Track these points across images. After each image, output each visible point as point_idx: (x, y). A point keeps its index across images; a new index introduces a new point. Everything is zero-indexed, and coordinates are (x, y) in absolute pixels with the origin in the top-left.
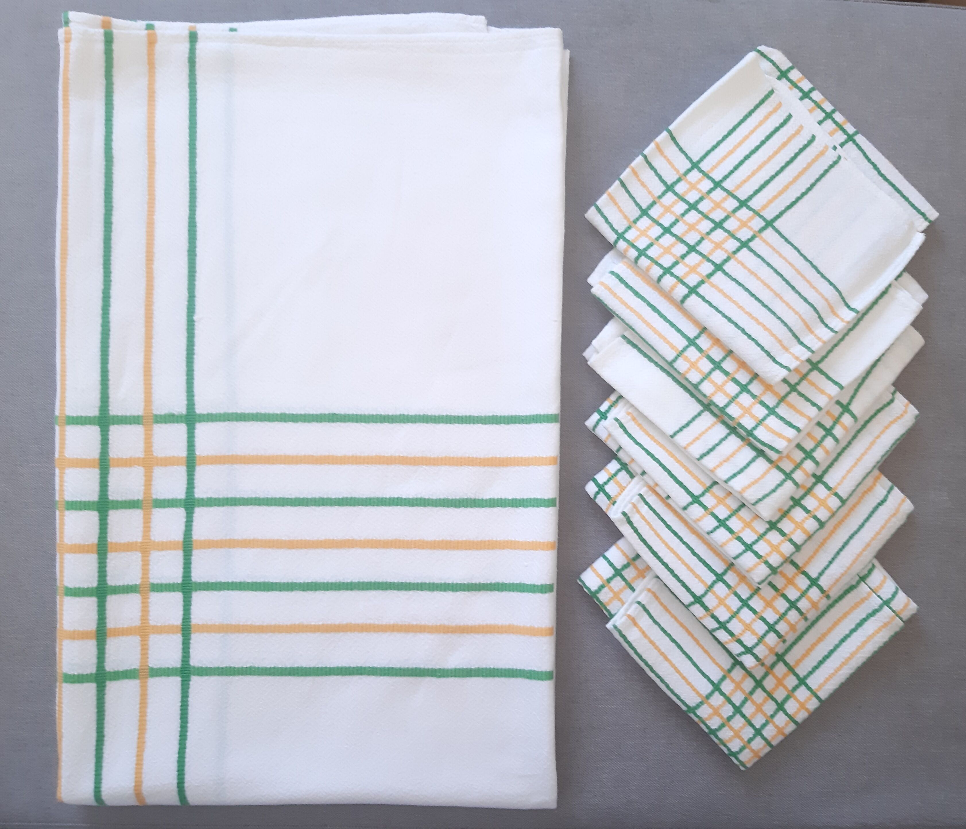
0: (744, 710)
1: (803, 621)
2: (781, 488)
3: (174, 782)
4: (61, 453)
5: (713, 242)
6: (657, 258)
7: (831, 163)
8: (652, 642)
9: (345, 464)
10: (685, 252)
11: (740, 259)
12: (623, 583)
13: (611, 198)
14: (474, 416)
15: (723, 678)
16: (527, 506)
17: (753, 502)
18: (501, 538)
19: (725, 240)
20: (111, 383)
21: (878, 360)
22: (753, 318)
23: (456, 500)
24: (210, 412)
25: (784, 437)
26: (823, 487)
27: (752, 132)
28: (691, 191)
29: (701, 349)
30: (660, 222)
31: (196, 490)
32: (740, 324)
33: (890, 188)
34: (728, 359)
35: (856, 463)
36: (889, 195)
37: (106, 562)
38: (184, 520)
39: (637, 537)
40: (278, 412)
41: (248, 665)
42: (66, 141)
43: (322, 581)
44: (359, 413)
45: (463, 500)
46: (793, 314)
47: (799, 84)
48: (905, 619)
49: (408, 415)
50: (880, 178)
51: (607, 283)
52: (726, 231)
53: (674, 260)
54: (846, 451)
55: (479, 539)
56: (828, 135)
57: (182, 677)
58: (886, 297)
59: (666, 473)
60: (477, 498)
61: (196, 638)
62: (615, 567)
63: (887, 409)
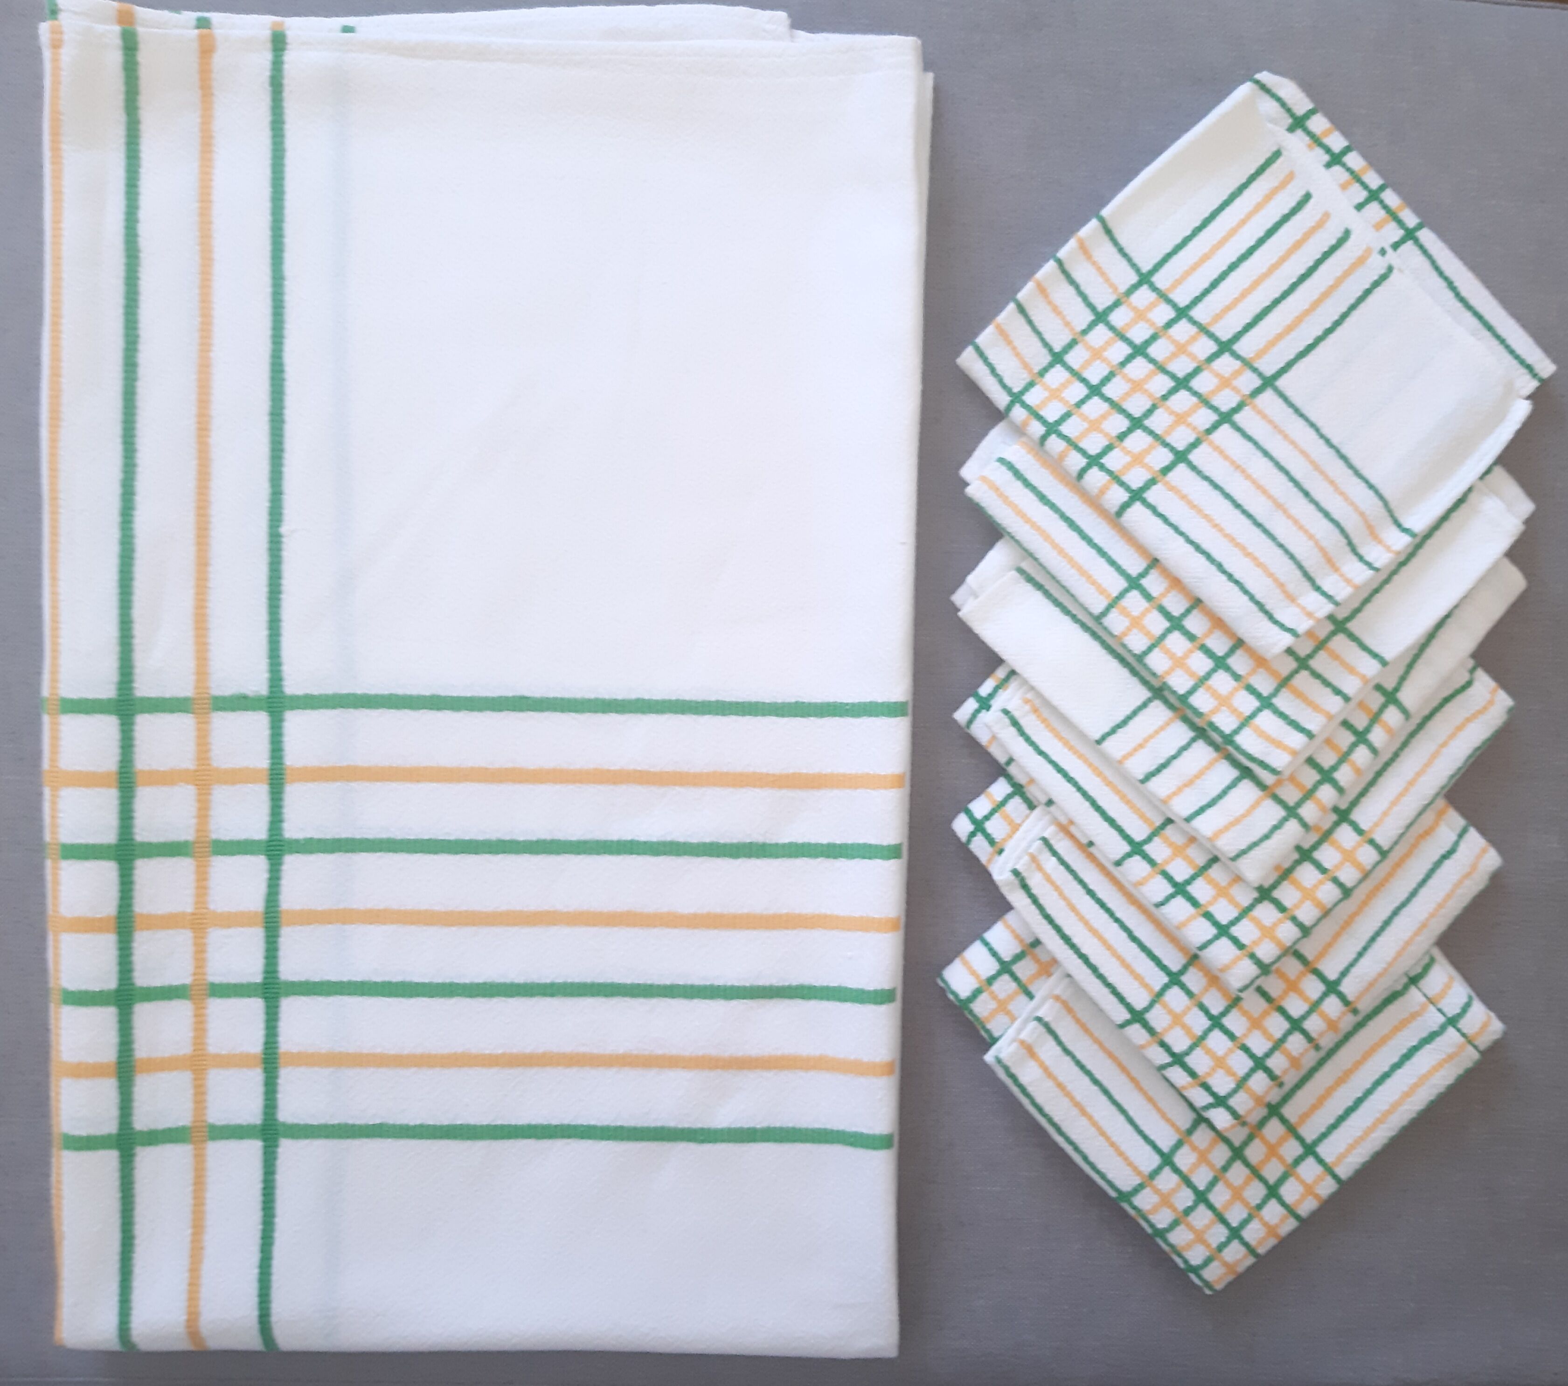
0: (1213, 1197)
1: (1312, 1052)
2: (1278, 831)
3: (253, 1314)
4: (53, 760)
5: (1172, 413)
6: (1077, 437)
7: (1376, 278)
8: (1059, 1086)
10: (1124, 429)
11: (1217, 442)
12: (1014, 985)
13: (1002, 332)
14: (763, 703)
15: (1179, 1144)
16: (853, 857)
17: (1232, 855)
18: (809, 908)
19: (1193, 410)
20: (137, 641)
21: (1448, 616)
22: (1237, 545)
24: (308, 692)
25: (1284, 748)
26: (1350, 828)
27: (1243, 222)
28: (1136, 323)
29: (1149, 594)
30: (1084, 376)
31: (285, 825)
32: (1215, 555)
33: (1476, 323)
34: (1195, 612)
35: (1407, 789)
36: (1472, 335)
37: (131, 948)
38: (266, 876)
39: (1037, 911)
40: (427, 693)
41: (377, 1121)
43: (502, 980)
44: (567, 695)
45: (744, 845)
46: (1305, 539)
47: (1325, 141)
48: (1482, 1047)
50: (1459, 304)
51: (992, 478)
52: (1195, 394)
53: (1106, 443)
54: (1390, 769)
55: (771, 912)
56: (1373, 230)
57: (265, 1140)
58: (1464, 507)
59: (1087, 804)
60: (768, 841)
61: (287, 1076)
62: (1000, 958)
63: (1460, 697)
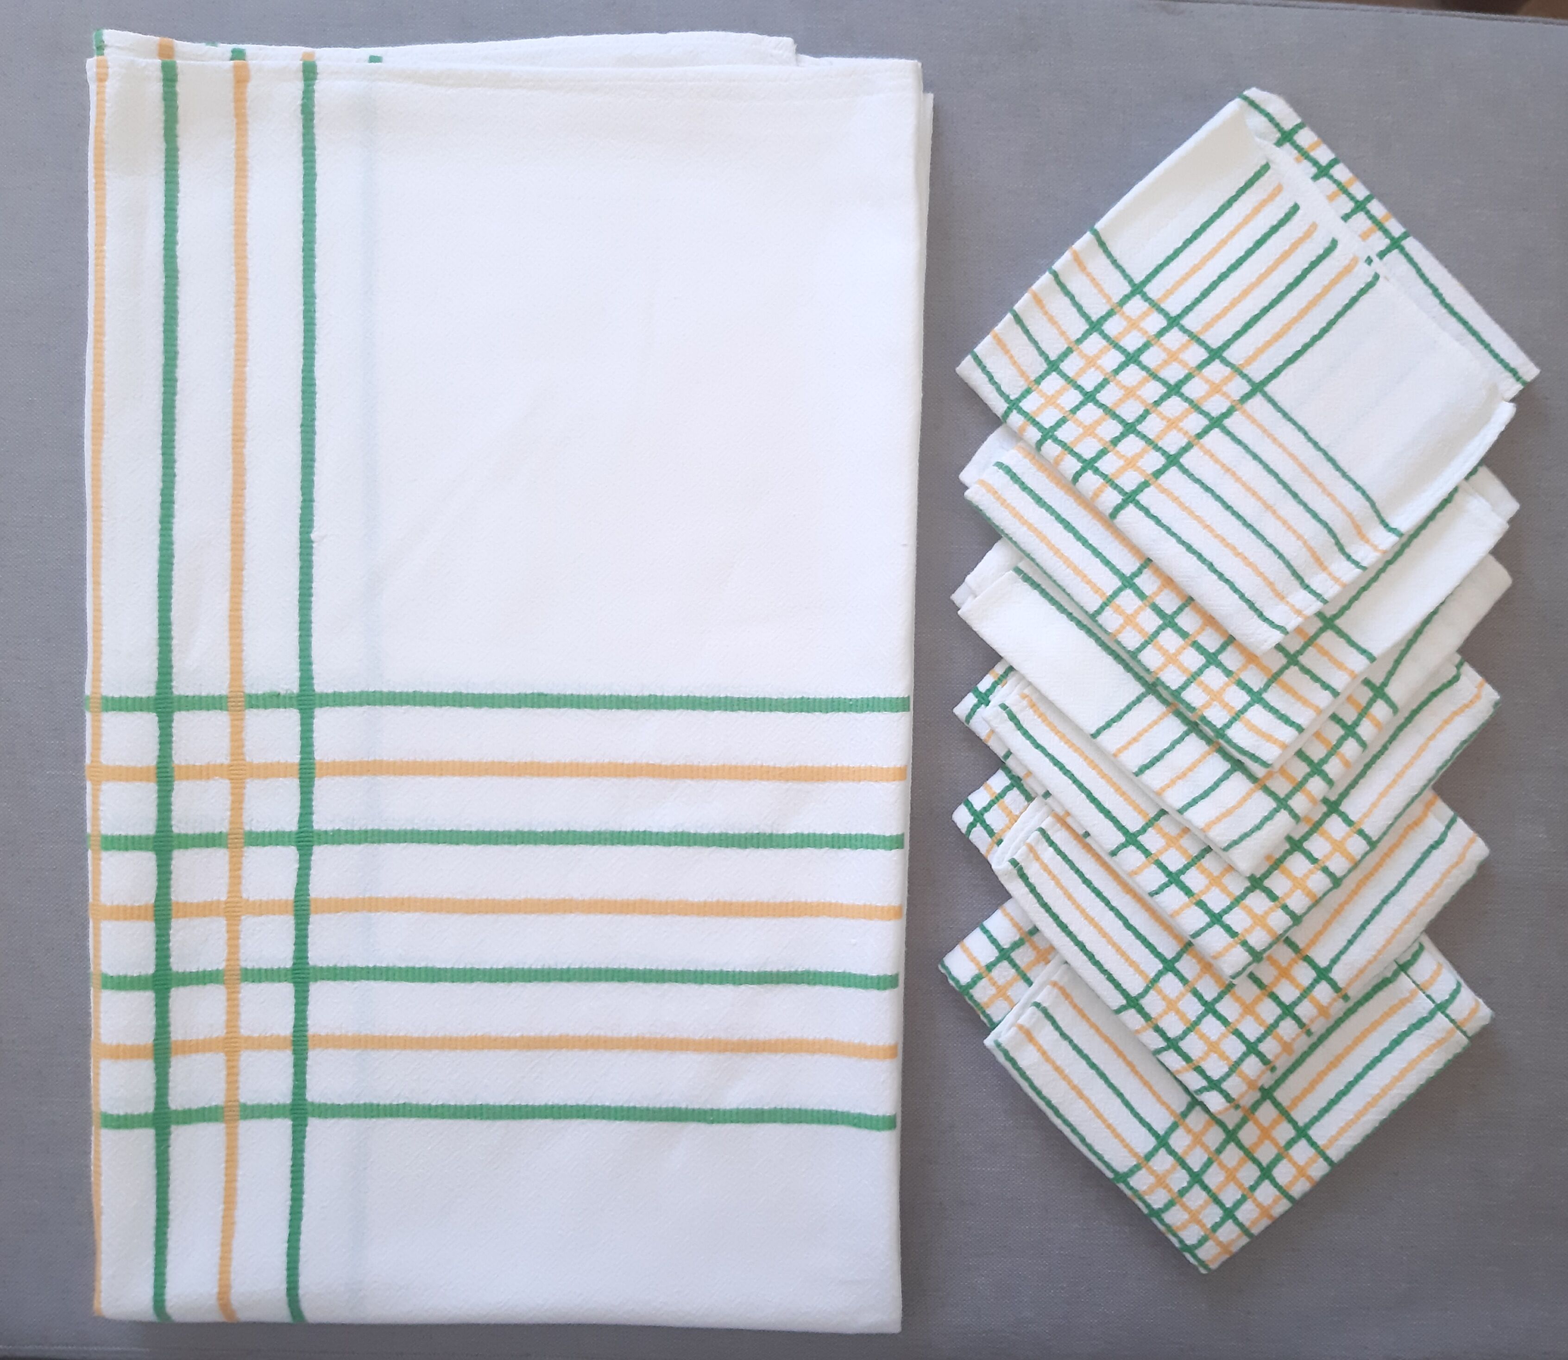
0: (1207, 1178)
1: (1304, 1037)
2: (1269, 821)
3: (282, 1285)
4: (95, 756)
5: (1164, 418)
6: (1072, 443)
7: (1362, 286)
8: (1057, 1069)
9: (558, 776)
10: (1117, 434)
11: (1208, 447)
12: (1013, 971)
13: (999, 342)
14: (771, 699)
15: (1174, 1127)
16: (857, 847)
17: (1224, 844)
18: (814, 896)
19: (1184, 415)
20: (175, 641)
21: (1434, 613)
22: (1227, 545)
23: (740, 835)
24: (337, 689)
25: (1275, 741)
26: (1340, 820)
27: (1233, 234)
28: (1129, 331)
29: (1143, 593)
30: (1079, 383)
31: (315, 817)
32: (1206, 554)
33: (1460, 328)
34: (1187, 610)
35: (1395, 781)
36: (1457, 340)
37: (168, 935)
38: (297, 866)
39: (1035, 901)
40: (450, 691)
41: (401, 1102)
42: (100, 243)
45: (752, 836)
46: (1294, 539)
47: (1312, 154)
48: (1471, 1032)
49: (662, 697)
50: (1444, 311)
51: (990, 482)
52: (1187, 399)
53: (1100, 447)
54: (1379, 762)
56: (1360, 239)
57: (294, 1119)
58: (1449, 507)
59: (1083, 796)
61: (315, 1057)
62: (999, 945)
63: (1447, 692)
